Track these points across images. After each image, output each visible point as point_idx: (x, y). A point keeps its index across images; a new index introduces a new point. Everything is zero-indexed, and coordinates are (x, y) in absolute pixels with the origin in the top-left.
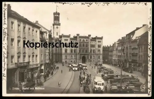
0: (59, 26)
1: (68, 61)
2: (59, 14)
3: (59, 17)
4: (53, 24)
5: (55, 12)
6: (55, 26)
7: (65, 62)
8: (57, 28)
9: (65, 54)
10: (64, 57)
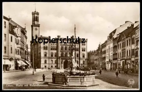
0: (38, 28)
1: (47, 66)
2: (38, 14)
3: (38, 17)
4: (32, 25)
5: (34, 12)
6: (34, 28)
7: (44, 67)
8: (36, 29)
9: (45, 58)
10: (43, 61)
